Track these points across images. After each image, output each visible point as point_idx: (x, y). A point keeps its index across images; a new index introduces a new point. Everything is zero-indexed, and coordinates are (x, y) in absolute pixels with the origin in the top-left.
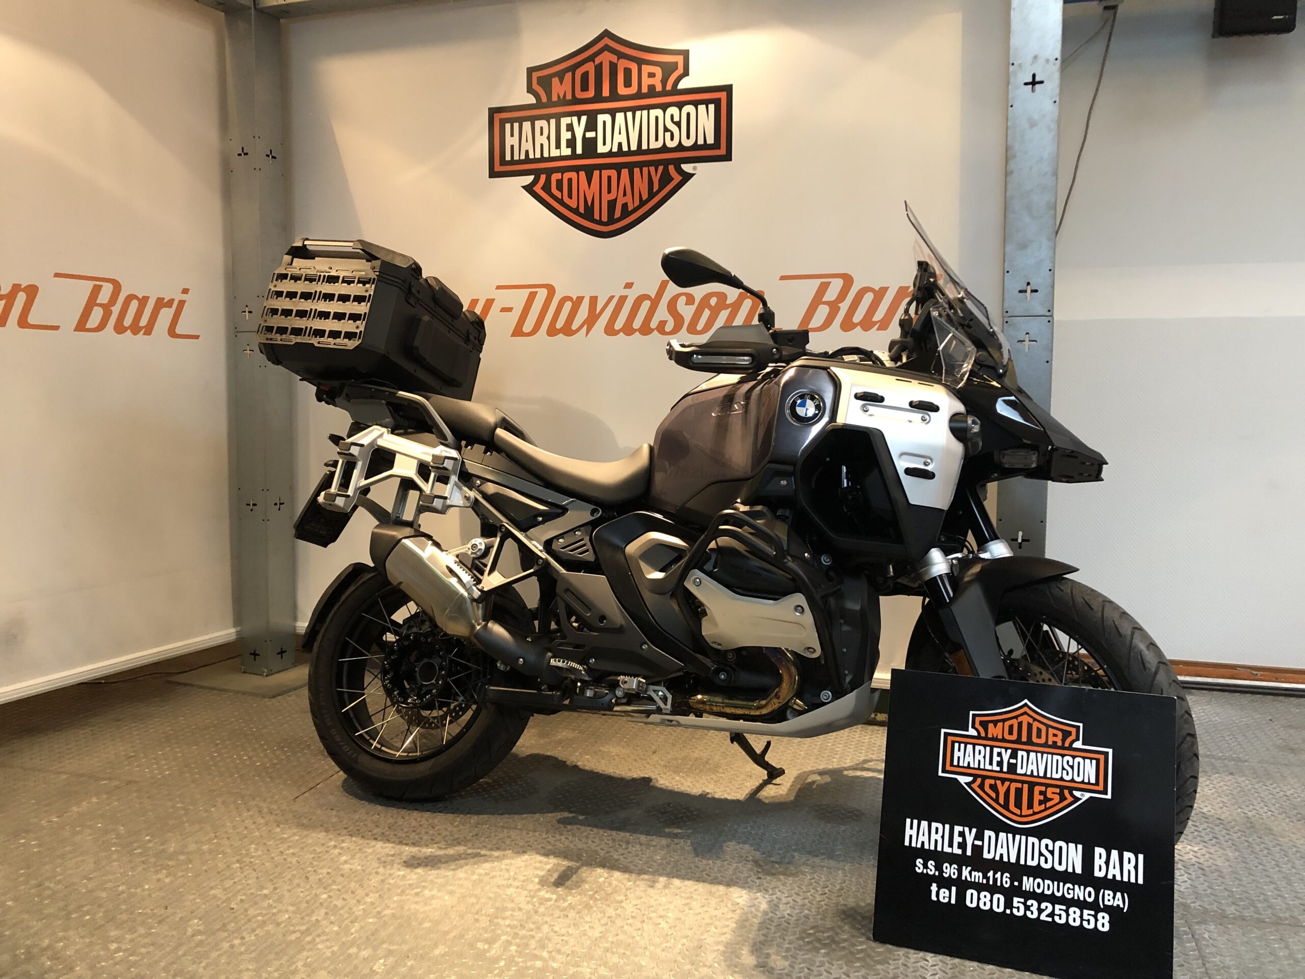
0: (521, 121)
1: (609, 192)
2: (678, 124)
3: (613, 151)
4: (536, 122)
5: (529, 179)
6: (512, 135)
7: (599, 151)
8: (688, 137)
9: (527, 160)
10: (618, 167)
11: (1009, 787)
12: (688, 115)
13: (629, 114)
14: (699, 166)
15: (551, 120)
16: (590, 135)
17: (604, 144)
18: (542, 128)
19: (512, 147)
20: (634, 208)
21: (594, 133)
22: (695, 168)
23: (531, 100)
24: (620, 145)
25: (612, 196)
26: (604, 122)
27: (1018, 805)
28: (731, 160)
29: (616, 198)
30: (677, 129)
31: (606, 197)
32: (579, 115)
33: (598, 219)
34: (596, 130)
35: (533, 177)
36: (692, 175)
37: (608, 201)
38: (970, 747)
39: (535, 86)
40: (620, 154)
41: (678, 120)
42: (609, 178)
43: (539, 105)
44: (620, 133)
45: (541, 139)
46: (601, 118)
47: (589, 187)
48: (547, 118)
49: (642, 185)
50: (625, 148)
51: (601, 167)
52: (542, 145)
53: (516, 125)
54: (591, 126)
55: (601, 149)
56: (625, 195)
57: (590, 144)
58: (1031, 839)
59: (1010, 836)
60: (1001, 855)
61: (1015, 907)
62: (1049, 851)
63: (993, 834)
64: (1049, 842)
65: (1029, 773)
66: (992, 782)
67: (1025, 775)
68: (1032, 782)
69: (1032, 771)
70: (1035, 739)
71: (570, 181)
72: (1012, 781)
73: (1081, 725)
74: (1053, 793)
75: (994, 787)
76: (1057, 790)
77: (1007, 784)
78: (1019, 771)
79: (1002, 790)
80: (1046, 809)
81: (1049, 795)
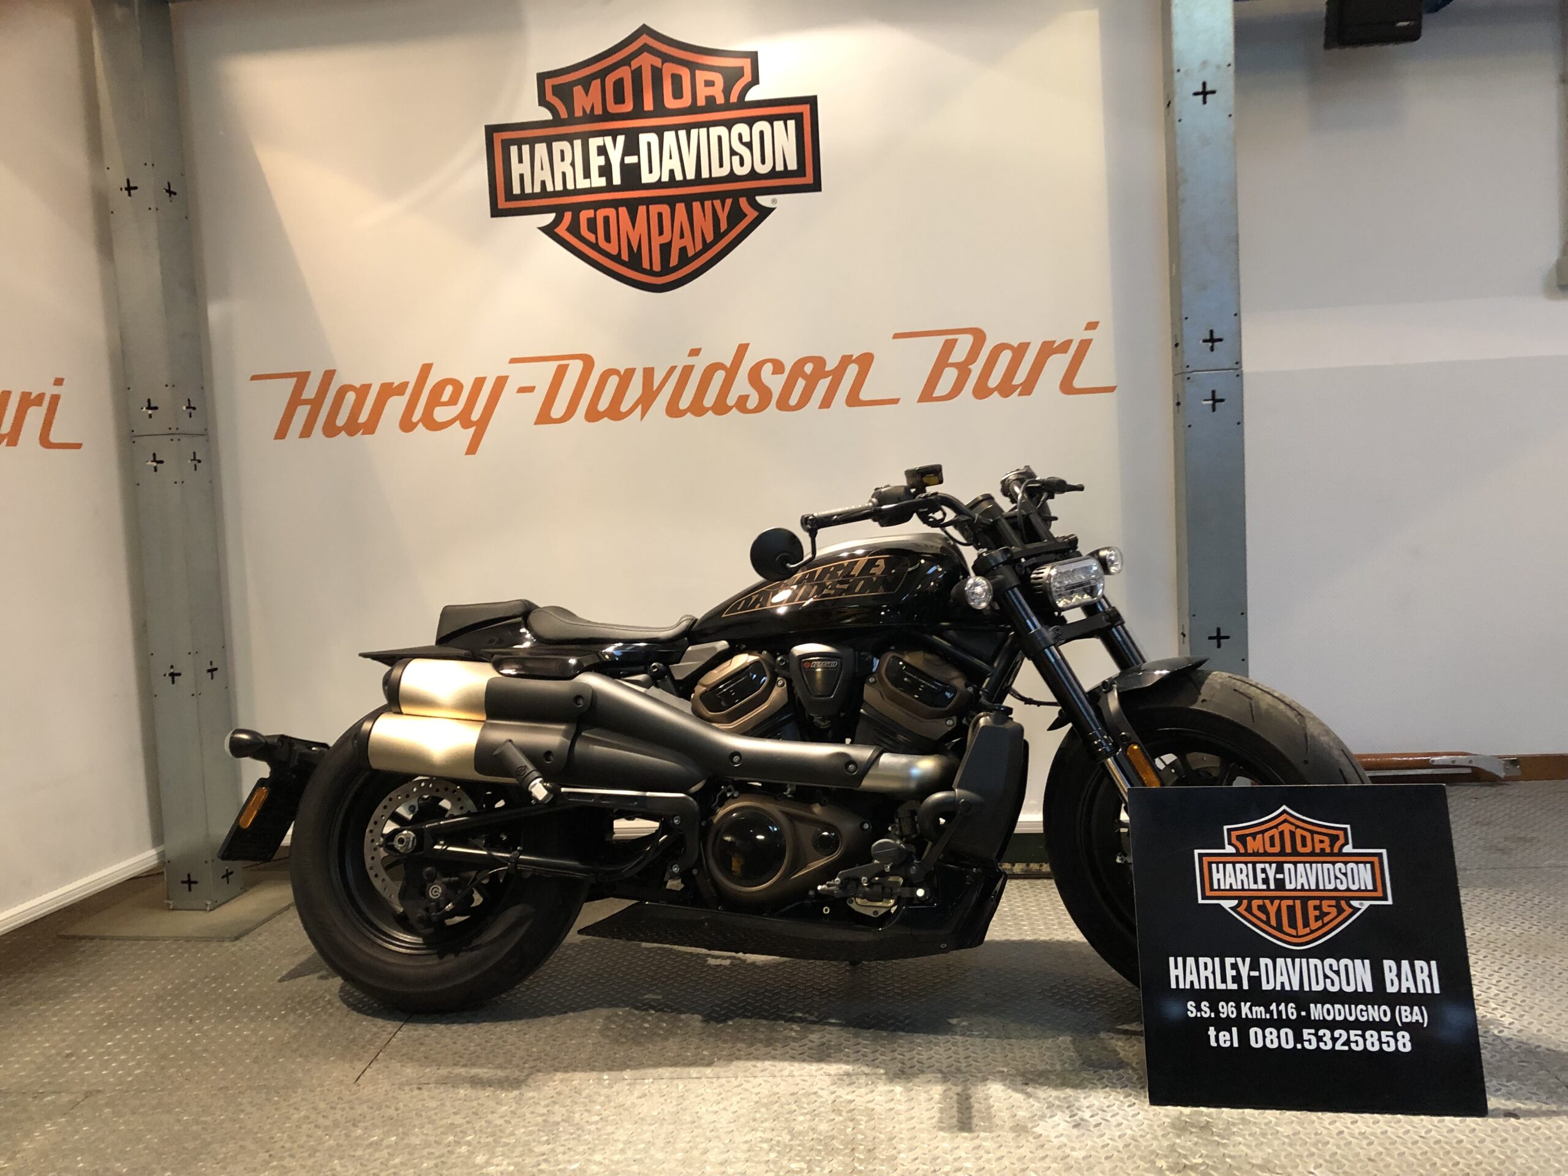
0: (532, 142)
1: (661, 233)
2: (748, 146)
3: (663, 180)
4: (554, 144)
5: (549, 218)
6: (522, 161)
7: (644, 181)
8: (763, 161)
9: (546, 194)
10: (671, 201)
11: (1279, 907)
12: (761, 133)
13: (682, 133)
15: (576, 142)
16: (631, 160)
17: (651, 171)
18: (562, 152)
19: (523, 177)
20: (696, 253)
21: (636, 157)
22: (774, 201)
23: (546, 115)
24: (672, 172)
25: (665, 239)
26: (649, 144)
27: (1293, 924)
29: (671, 241)
30: (748, 151)
31: (658, 241)
32: (614, 134)
33: (649, 268)
34: (638, 154)
35: (554, 215)
36: (771, 209)
37: (661, 244)
38: (1229, 867)
39: (551, 98)
40: (673, 183)
41: (748, 140)
42: (660, 215)
43: (557, 122)
44: (671, 157)
45: (562, 167)
46: (644, 138)
47: (634, 227)
48: (569, 138)
49: (704, 223)
50: (679, 177)
51: (649, 201)
52: (564, 175)
53: (526, 148)
54: (631, 148)
55: (646, 178)
56: (682, 236)
57: (631, 173)
58: (1313, 962)
59: (1289, 961)
60: (1282, 984)
61: (1306, 1040)
62: (1335, 972)
63: (1269, 962)
64: (1333, 962)
65: (1299, 887)
66: (1260, 902)
67: (1295, 890)
68: (1304, 897)
69: (1302, 884)
70: (1300, 849)
71: (606, 220)
72: (1281, 898)
73: (1348, 826)
74: (1329, 906)
75: (1263, 909)
76: (1333, 903)
77: (1277, 902)
78: (1289, 886)
79: (1272, 910)
80: (1324, 925)
81: (1326, 910)
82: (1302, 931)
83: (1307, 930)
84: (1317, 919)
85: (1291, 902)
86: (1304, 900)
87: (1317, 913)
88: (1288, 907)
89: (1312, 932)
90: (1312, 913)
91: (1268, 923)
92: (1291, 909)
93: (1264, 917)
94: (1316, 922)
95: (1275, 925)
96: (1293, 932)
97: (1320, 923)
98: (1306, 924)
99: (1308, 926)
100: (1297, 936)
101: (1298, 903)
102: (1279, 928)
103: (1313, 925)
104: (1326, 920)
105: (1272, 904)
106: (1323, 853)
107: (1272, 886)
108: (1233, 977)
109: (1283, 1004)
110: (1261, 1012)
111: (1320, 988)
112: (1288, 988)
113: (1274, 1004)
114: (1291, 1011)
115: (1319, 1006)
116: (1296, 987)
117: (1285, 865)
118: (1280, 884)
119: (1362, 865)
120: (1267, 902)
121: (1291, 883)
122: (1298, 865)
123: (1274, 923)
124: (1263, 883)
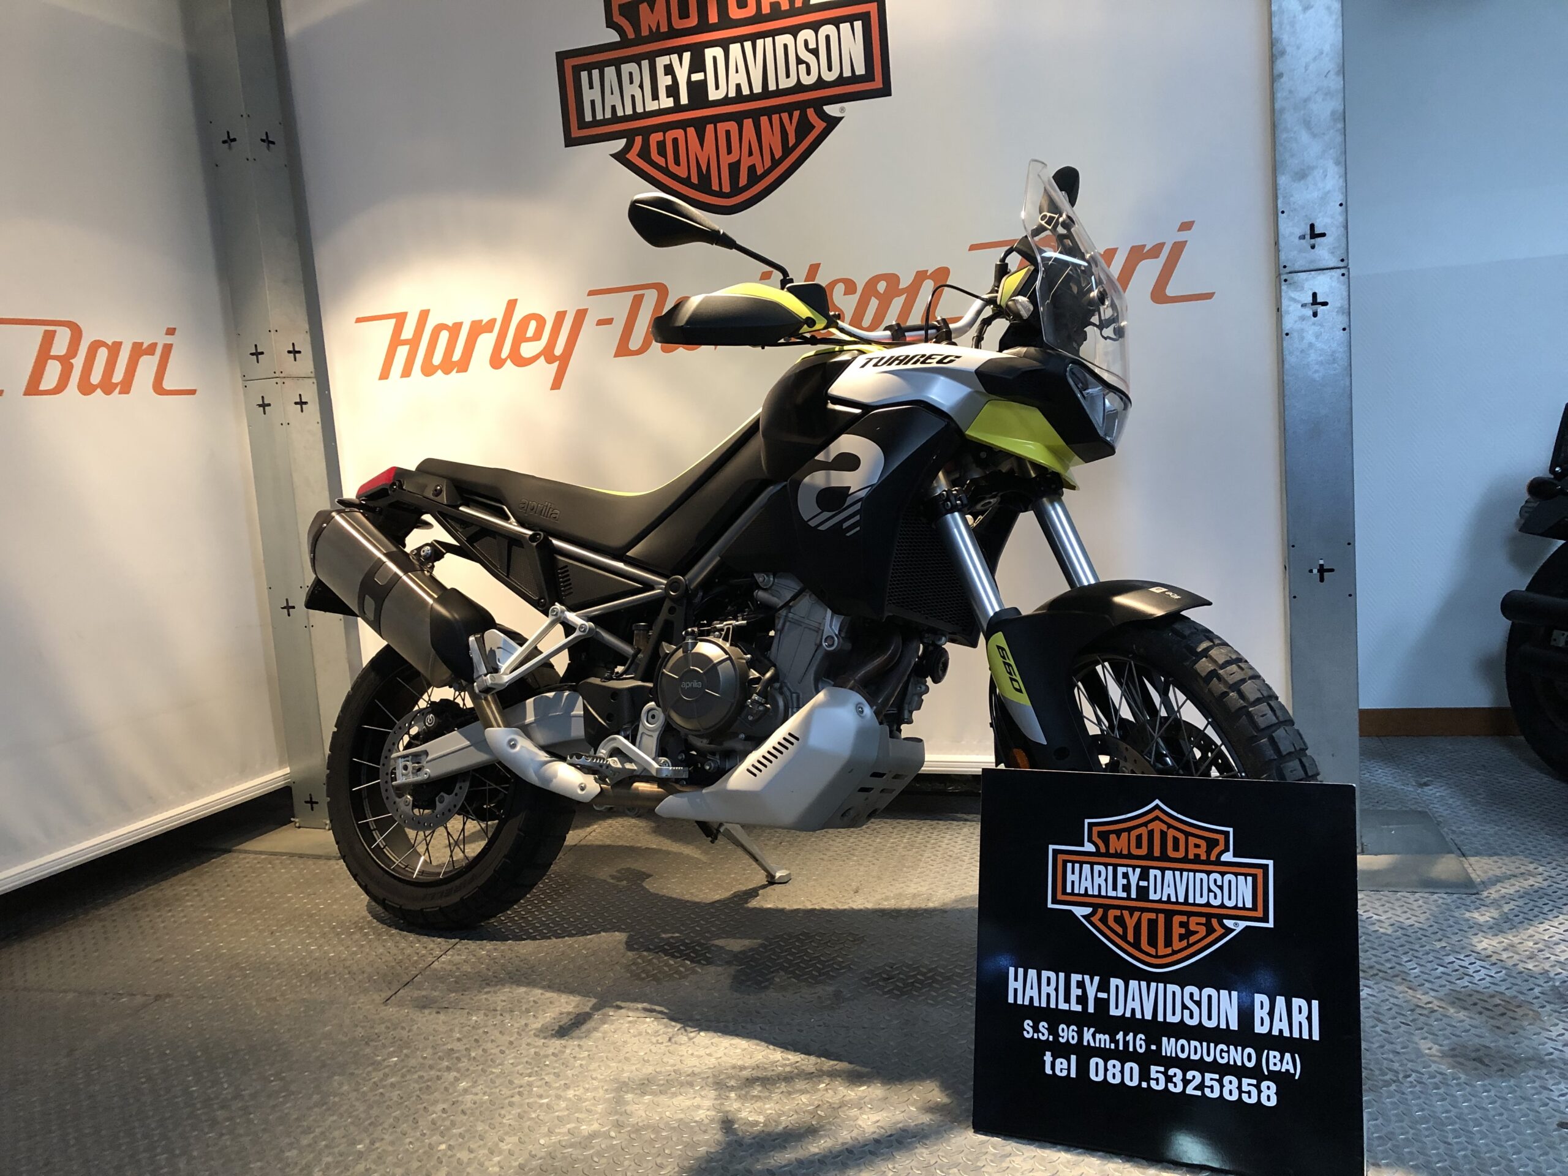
0: (601, 66)
1: (729, 152)
2: (815, 52)
3: (730, 96)
4: (623, 66)
5: (620, 144)
6: (591, 87)
7: (711, 98)
8: (830, 69)
9: (615, 119)
10: (738, 118)
11: (1140, 919)
12: (828, 38)
13: (748, 45)
14: (847, 105)
15: (643, 62)
16: (696, 77)
17: (717, 88)
18: (631, 74)
19: (593, 102)
20: (765, 171)
21: (702, 74)
22: (842, 110)
23: (614, 37)
24: (738, 86)
25: (734, 158)
26: (715, 58)
27: (1153, 942)
28: (890, 95)
29: (739, 161)
30: (814, 58)
31: (726, 160)
32: (679, 51)
33: (717, 189)
34: (705, 72)
35: (624, 141)
36: (840, 119)
37: (729, 164)
38: (1087, 867)
39: (618, 19)
40: (740, 98)
41: (815, 46)
42: (728, 133)
43: (624, 43)
44: (737, 72)
45: (631, 90)
46: (709, 53)
47: (702, 148)
48: (637, 59)
49: (772, 139)
50: (746, 91)
51: (715, 120)
52: (633, 97)
53: (596, 73)
54: (698, 65)
55: (714, 95)
56: (751, 154)
57: (698, 90)
58: (1171, 988)
59: (1144, 984)
60: (1133, 1010)
61: (1153, 1079)
62: (1195, 1002)
63: (1120, 983)
64: (1194, 990)
65: (1165, 899)
66: (1118, 913)
67: (1160, 901)
69: (1169, 895)
70: (1170, 852)
71: (675, 141)
72: (1143, 910)
73: (1231, 830)
74: (1198, 924)
75: (1119, 920)
76: (1203, 920)
77: (1137, 914)
78: (1152, 896)
79: (1131, 923)
80: (1189, 946)
81: (1193, 927)
82: (1162, 950)
83: (1169, 950)
84: (1182, 937)
85: (1153, 916)
86: (1169, 915)
87: (1183, 931)
88: (1150, 920)
89: (1174, 952)
90: (1177, 930)
91: (1124, 937)
92: (1152, 924)
93: (1120, 931)
94: (1180, 941)
95: (1132, 941)
96: (1152, 951)
97: (1184, 943)
98: (1168, 943)
99: (1171, 945)
100: (1157, 957)
101: (1161, 917)
102: (1136, 945)
103: (1177, 945)
104: (1192, 939)
105: (1131, 916)
107: (1134, 895)
108: (1077, 996)
109: (1131, 1034)
110: (1105, 1040)
111: (1176, 1019)
112: (1138, 1016)
113: (1121, 1033)
114: (1139, 1043)
115: (1173, 1040)
116: (1148, 1016)
117: (1151, 871)
118: (1143, 892)
119: (1243, 877)
120: (1126, 913)
121: (1155, 893)
122: (1167, 872)
123: (1131, 938)
124: (1124, 891)
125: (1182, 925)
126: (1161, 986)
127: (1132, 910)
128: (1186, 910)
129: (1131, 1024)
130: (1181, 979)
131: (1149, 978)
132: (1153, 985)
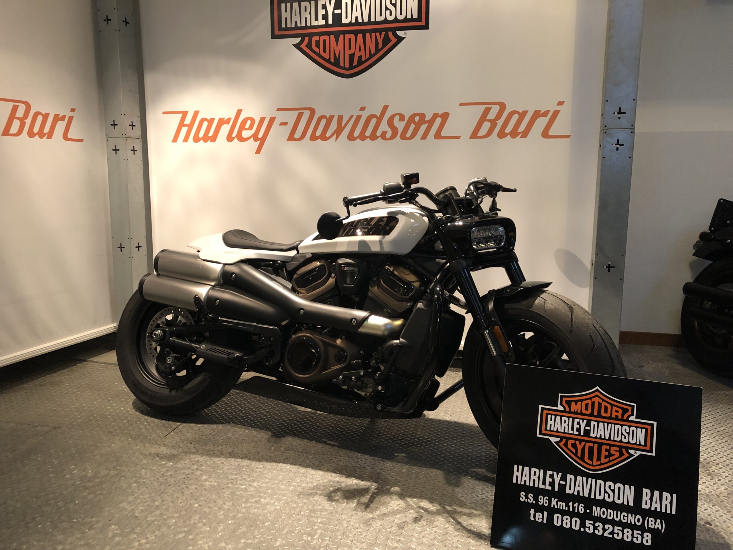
3: (352, 22)
5: (298, 40)
11: (585, 446)
14: (408, 32)
16: (337, 11)
20: (366, 59)
21: (340, 10)
22: (404, 34)
24: (357, 18)
25: (352, 51)
27: (591, 458)
28: (428, 28)
29: (355, 53)
33: (343, 66)
36: (404, 38)
38: (558, 418)
40: (357, 24)
49: (371, 45)
51: (345, 33)
54: (338, 6)
56: (360, 50)
57: (337, 18)
58: (599, 482)
59: (585, 479)
60: (578, 492)
61: (587, 527)
62: (611, 490)
63: (573, 477)
64: (612, 484)
65: (598, 436)
66: (573, 442)
67: (596, 438)
68: (600, 443)
69: (601, 435)
70: (603, 414)
71: (324, 41)
72: (586, 441)
73: (635, 405)
74: (615, 451)
75: (574, 446)
76: (618, 449)
77: (583, 443)
78: (592, 435)
79: (580, 447)
80: (610, 461)
81: (612, 452)
82: (595, 462)
83: (599, 463)
84: (606, 457)
85: (592, 445)
86: (600, 445)
87: (607, 453)
88: (590, 447)
89: (602, 464)
90: (604, 453)
91: (576, 454)
92: (591, 449)
93: (574, 451)
94: (605, 458)
95: (580, 457)
96: (590, 462)
97: (607, 460)
98: (599, 459)
99: (600, 460)
100: (592, 465)
101: (596, 446)
102: (582, 458)
103: (603, 460)
104: (611, 458)
105: (580, 444)
106: (616, 418)
107: (582, 434)
108: (550, 482)
109: (577, 504)
110: (563, 505)
111: (601, 498)
112: (581, 494)
113: (572, 502)
114: (581, 508)
115: (599, 508)
116: (586, 495)
117: (592, 422)
118: (587, 433)
119: (640, 429)
120: (577, 442)
121: (594, 433)
122: (600, 423)
123: (579, 455)
124: (577, 431)
125: (606, 450)
126: (594, 480)
127: (581, 441)
128: (610, 443)
129: (577, 498)
130: (605, 477)
131: (588, 476)
132: (590, 479)
